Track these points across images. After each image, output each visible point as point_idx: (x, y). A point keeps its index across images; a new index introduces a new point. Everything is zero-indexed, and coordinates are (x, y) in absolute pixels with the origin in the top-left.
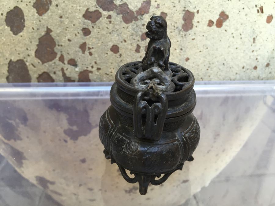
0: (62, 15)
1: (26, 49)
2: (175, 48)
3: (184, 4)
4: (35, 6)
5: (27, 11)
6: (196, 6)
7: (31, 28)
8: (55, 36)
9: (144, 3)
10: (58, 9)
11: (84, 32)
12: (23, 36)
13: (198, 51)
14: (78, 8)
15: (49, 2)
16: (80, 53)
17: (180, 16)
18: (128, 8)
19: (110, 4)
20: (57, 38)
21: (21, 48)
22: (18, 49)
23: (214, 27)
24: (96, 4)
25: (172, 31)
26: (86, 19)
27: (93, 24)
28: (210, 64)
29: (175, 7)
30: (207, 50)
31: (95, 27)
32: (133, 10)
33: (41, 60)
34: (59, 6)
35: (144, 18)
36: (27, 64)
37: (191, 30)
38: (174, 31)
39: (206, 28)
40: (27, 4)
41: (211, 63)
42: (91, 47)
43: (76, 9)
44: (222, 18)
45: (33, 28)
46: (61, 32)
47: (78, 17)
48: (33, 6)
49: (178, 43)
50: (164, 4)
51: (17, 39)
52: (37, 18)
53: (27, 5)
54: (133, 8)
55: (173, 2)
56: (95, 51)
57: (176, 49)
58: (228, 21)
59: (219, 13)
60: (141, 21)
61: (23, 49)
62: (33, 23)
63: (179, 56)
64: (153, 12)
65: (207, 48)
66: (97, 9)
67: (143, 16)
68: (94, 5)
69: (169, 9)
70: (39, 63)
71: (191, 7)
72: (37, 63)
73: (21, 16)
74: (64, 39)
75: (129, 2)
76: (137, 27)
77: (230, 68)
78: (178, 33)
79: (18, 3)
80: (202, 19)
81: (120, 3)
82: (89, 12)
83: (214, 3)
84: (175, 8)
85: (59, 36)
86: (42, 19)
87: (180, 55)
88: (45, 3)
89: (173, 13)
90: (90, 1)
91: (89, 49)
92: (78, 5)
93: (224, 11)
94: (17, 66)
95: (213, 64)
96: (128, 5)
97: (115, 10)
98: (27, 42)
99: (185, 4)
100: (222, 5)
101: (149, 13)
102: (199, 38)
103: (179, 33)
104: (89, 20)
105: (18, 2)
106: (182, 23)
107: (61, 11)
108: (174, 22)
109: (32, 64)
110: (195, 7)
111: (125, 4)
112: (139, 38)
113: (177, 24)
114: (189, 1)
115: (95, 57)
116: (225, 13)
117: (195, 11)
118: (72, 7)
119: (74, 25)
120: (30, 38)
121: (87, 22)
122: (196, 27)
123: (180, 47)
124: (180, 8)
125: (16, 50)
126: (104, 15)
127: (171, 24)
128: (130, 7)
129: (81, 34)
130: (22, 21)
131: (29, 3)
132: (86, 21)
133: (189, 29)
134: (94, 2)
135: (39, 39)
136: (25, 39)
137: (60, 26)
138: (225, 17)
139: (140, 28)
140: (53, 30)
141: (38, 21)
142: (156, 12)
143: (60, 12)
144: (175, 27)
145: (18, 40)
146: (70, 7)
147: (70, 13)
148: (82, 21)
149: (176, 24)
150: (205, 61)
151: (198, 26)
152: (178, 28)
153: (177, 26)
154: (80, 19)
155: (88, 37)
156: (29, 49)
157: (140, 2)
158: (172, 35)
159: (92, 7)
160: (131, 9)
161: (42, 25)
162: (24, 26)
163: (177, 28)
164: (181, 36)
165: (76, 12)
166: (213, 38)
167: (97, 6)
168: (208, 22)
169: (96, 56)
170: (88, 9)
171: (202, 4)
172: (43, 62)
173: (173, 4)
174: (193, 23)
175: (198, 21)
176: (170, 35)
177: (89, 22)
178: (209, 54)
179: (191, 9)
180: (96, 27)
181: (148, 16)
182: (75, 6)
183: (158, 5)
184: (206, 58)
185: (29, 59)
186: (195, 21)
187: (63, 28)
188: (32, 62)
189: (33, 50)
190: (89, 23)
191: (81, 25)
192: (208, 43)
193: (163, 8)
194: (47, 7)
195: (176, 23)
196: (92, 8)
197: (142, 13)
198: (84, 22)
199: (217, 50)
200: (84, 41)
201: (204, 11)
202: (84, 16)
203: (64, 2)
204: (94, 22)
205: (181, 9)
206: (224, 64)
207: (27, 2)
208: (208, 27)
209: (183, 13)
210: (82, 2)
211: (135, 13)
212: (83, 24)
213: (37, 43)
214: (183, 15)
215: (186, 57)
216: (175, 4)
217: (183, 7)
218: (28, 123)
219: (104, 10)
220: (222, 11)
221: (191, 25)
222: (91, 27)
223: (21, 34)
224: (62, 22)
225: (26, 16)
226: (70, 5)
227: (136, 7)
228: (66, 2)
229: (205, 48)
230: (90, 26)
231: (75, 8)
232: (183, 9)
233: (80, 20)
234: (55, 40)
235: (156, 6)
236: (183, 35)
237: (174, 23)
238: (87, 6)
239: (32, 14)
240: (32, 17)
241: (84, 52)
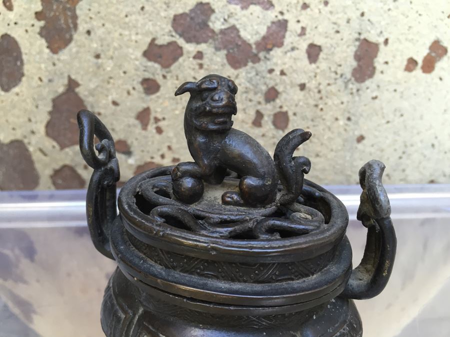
0: (99, 52)
1: (26, 119)
2: (336, 116)
3: (358, 27)
4: (44, 33)
5: (28, 45)
6: (383, 31)
7: (36, 78)
8: (85, 96)
9: (274, 26)
10: (92, 40)
11: (145, 86)
12: (21, 94)
13: (384, 121)
14: (134, 37)
15: (72, 26)
16: (138, 130)
17: (349, 50)
18: (239, 37)
19: (202, 28)
20: (91, 99)
21: (18, 117)
22: (11, 119)
23: (418, 72)
24: (172, 29)
25: (332, 81)
26: (150, 59)
27: (164, 70)
28: (406, 146)
29: (338, 32)
30: (402, 119)
31: (168, 77)
32: (249, 40)
33: (58, 142)
34: (92, 34)
35: (273, 56)
36: (31, 149)
37: (370, 80)
38: (335, 83)
39: (402, 74)
40: (28, 28)
41: (408, 144)
42: (160, 116)
43: (128, 40)
44: (433, 54)
45: (40, 79)
46: (97, 86)
47: (133, 57)
48: (40, 34)
49: (342, 106)
50: (316, 28)
51: (10, 100)
52: (48, 59)
53: (27, 31)
54: (249, 37)
55: (335, 23)
56: (168, 126)
57: (337, 119)
58: (445, 58)
59: (429, 44)
60: (265, 63)
61: (22, 120)
62: (40, 68)
63: (343, 132)
64: (292, 43)
65: (402, 115)
66: (173, 39)
67: (272, 53)
68: (167, 30)
69: (327, 37)
70: (54, 147)
71: (372, 32)
72: (50, 148)
73: (15, 54)
74: (104, 102)
75: (241, 24)
76: (257, 74)
77: (446, 153)
78: (343, 86)
79: (10, 27)
80: (394, 57)
81: (223, 27)
82: (156, 45)
83: (419, 23)
84: (338, 35)
85: (93, 96)
86: (59, 60)
87: (345, 130)
88: (64, 26)
89: (336, 46)
90: (159, 24)
91: (157, 120)
92: (133, 32)
93: (438, 39)
94: (11, 152)
95: (412, 145)
96: (238, 31)
97: (210, 41)
98: (30, 106)
99: (361, 25)
100: (436, 27)
101: (283, 47)
102: (385, 96)
103: (346, 87)
104: (156, 61)
105: (9, 25)
106: (351, 66)
107: (97, 43)
108: (336, 63)
109: (41, 150)
110: (381, 32)
111: (234, 28)
112: (260, 97)
113: (342, 68)
114: (369, 20)
115: (168, 137)
116: (441, 44)
117: (381, 40)
118: (121, 35)
119: (125, 73)
120: (34, 99)
121: (153, 66)
122: (382, 72)
123: (347, 115)
124: (350, 34)
125: (7, 121)
126: (188, 52)
127: (330, 68)
128: (243, 34)
129: (139, 92)
130: (19, 63)
131: (32, 28)
132: (150, 64)
133: (366, 77)
134: (167, 25)
135: (54, 101)
136: (24, 101)
137: (95, 74)
138: (440, 52)
139: (264, 78)
140: (80, 82)
141: (51, 64)
142: (299, 44)
143: (95, 45)
144: (336, 73)
145: (12, 102)
146: (117, 35)
147: (115, 49)
148: (141, 64)
149: (339, 68)
150: (396, 141)
151: (384, 72)
152: (344, 77)
153: (342, 72)
154: (136, 59)
155: (153, 96)
156: (33, 120)
157: (264, 24)
158: (331, 91)
159: (164, 35)
160: (245, 39)
161: (58, 72)
162: (23, 75)
163: (342, 76)
164: (350, 91)
165: (128, 47)
166: (415, 94)
167: (174, 34)
168: (405, 63)
169: (171, 134)
170: (154, 40)
171: (395, 26)
172: (63, 147)
173: (335, 26)
174: (376, 65)
175: (386, 60)
176: (327, 92)
177: (157, 66)
178: (405, 127)
179: (373, 37)
180: (172, 77)
181: (282, 52)
182: (127, 33)
183: (303, 29)
184: (399, 135)
185: (34, 139)
186: (379, 62)
187: (101, 78)
188: (41, 147)
189: (41, 122)
190: (156, 69)
191: (139, 73)
192: (405, 105)
193: (314, 35)
194: (68, 36)
195: (340, 66)
196: (163, 37)
197: (269, 47)
198: (146, 67)
199: (421, 118)
200: (145, 106)
201: (398, 39)
202: (146, 54)
203: (103, 25)
204: (166, 65)
205: (351, 37)
206: (433, 146)
207: (26, 25)
208: (406, 73)
209: (355, 46)
210: (142, 24)
211: (254, 46)
212: (145, 71)
213: (50, 108)
214: (354, 49)
215: (357, 133)
216: (339, 26)
217: (355, 33)
218: (36, 257)
219: (188, 41)
220: (436, 39)
221: (371, 69)
222: (161, 77)
223: (16, 90)
224: (99, 67)
225: (26, 54)
226: (116, 31)
227: (256, 34)
228: (108, 25)
229: (398, 114)
230: (158, 74)
231: (126, 39)
232: (356, 36)
233: (137, 63)
234: (86, 103)
235: (299, 31)
236: (355, 91)
237: (335, 66)
238: (152, 33)
239: (38, 50)
240: (38, 56)
241: (145, 126)
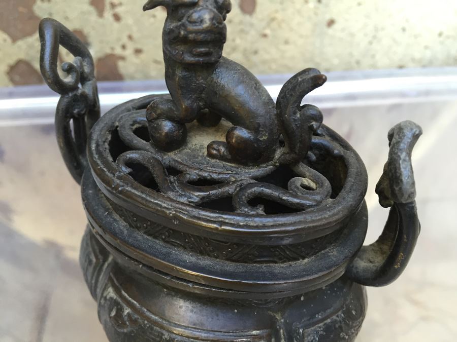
13: (356, 4)
16: (93, 17)
28: (376, 30)
33: (9, 35)
41: (378, 28)
42: (116, 1)
56: (126, 12)
70: (5, 40)
72: (2, 41)
91: (113, 6)
95: (383, 29)
115: (128, 25)
150: (366, 24)
169: (130, 22)
172: (15, 39)
206: (404, 29)
215: (327, 17)
241: (101, 13)
